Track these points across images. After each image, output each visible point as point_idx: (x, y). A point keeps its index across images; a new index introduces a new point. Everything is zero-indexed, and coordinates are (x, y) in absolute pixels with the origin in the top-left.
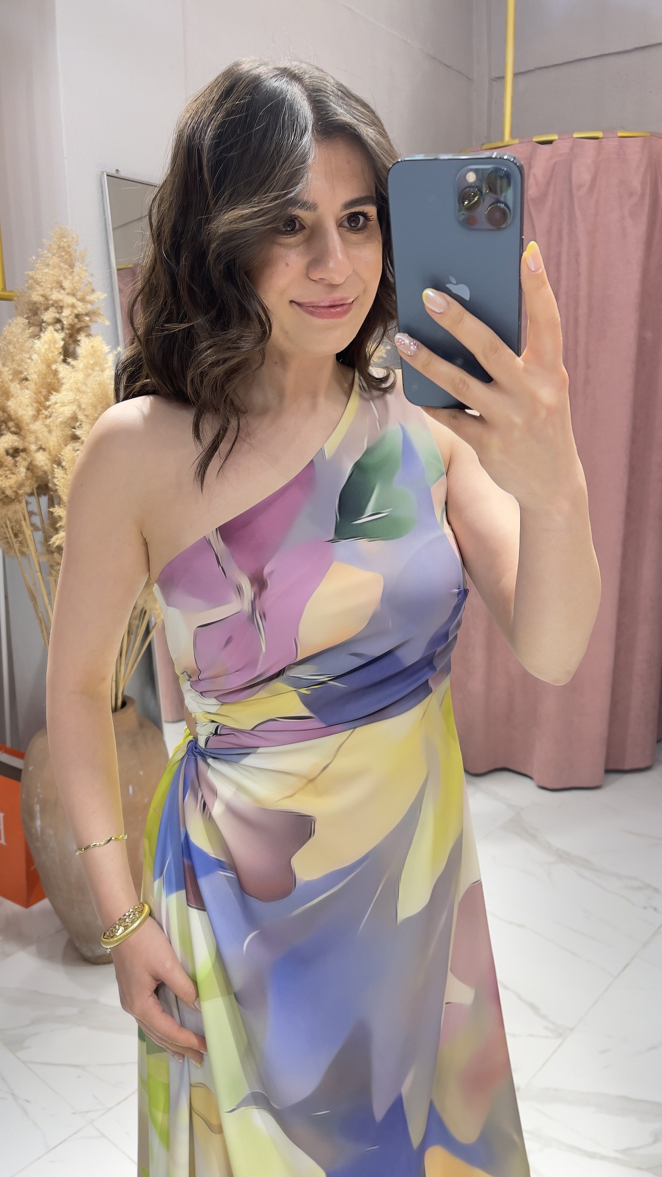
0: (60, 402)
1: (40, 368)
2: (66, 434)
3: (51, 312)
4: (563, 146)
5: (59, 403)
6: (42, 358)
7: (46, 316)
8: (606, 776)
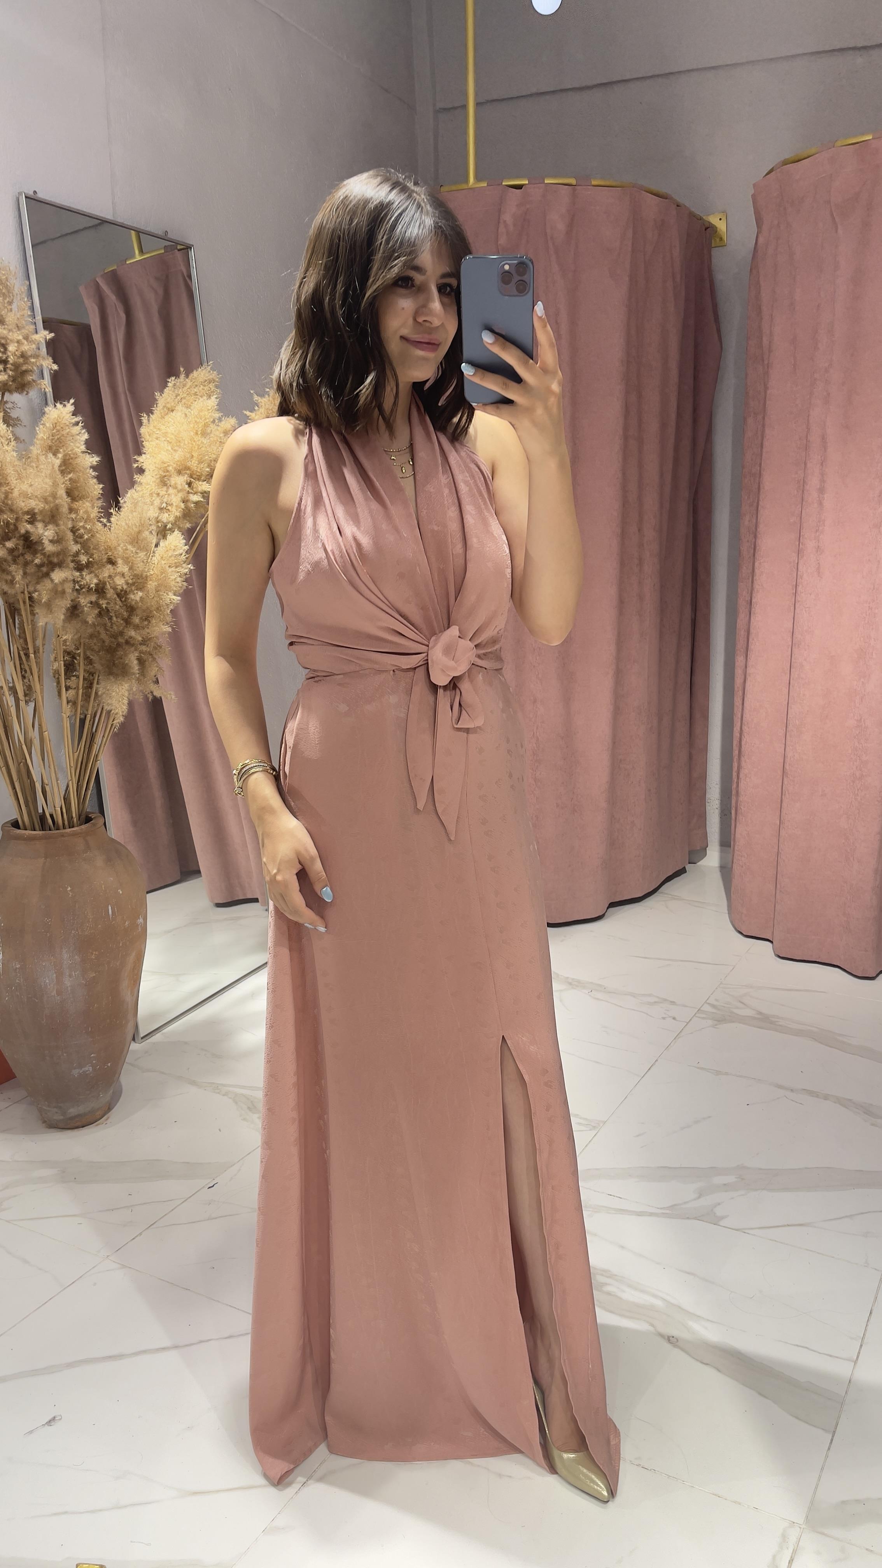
4: (534, 191)
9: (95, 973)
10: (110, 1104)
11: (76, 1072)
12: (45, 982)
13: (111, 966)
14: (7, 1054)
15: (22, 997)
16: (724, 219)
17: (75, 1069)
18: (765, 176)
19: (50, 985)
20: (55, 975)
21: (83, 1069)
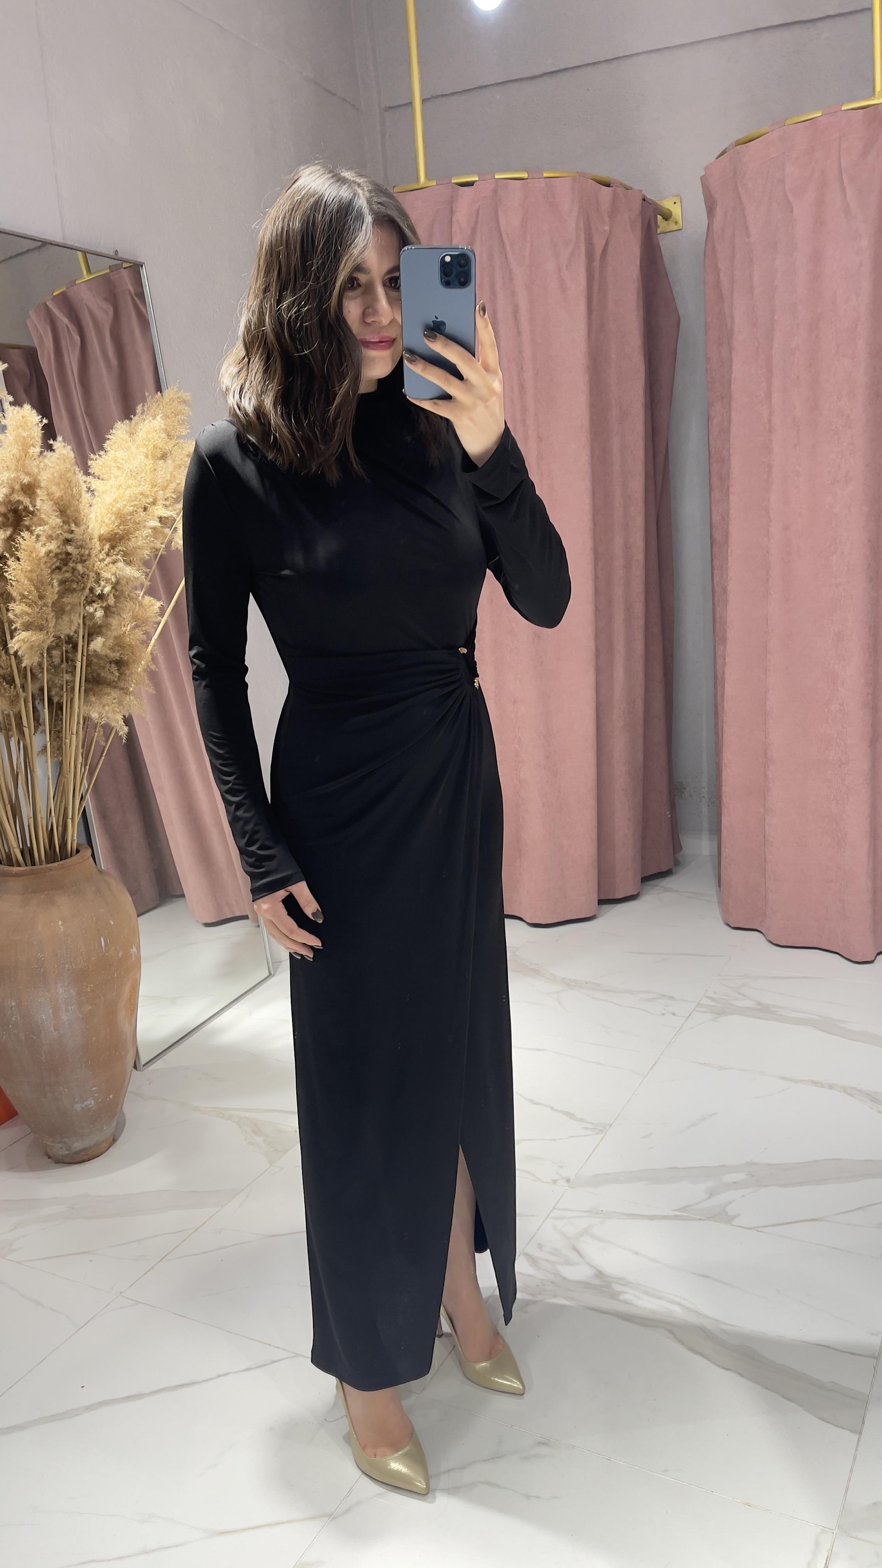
4: (486, 189)
8: (600, 906)
9: (91, 1006)
10: (114, 1137)
11: (78, 1107)
12: (41, 1019)
13: (107, 997)
14: (8, 1092)
15: (20, 1034)
16: (678, 204)
17: (77, 1103)
18: (717, 158)
19: (46, 1021)
20: (51, 1011)
21: (85, 1103)
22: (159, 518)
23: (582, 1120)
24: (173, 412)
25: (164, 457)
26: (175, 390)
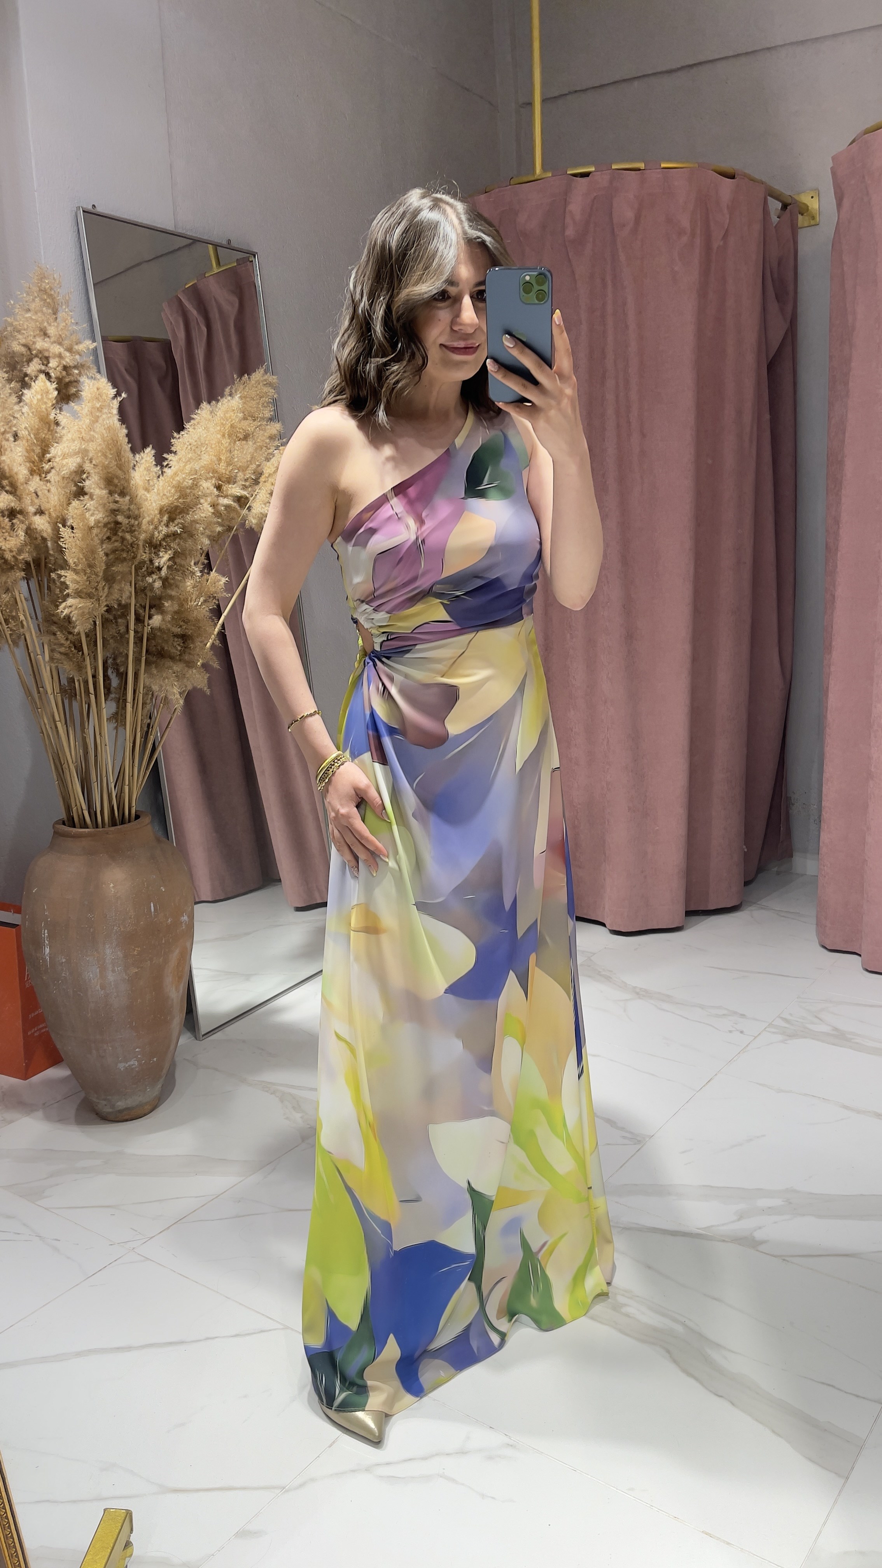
0: (61, 455)
1: (32, 422)
2: (69, 492)
3: (36, 363)
4: (602, 179)
5: (59, 458)
6: (33, 410)
7: (29, 368)
8: (688, 918)
9: (138, 968)
10: (159, 1100)
11: (121, 1066)
12: (89, 977)
13: (154, 962)
15: (69, 990)
16: (816, 200)
17: (121, 1062)
18: (848, 145)
19: (94, 980)
20: (98, 970)
21: (129, 1063)
22: (233, 497)
23: (622, 1129)
24: (258, 395)
25: (246, 438)
26: (261, 373)
